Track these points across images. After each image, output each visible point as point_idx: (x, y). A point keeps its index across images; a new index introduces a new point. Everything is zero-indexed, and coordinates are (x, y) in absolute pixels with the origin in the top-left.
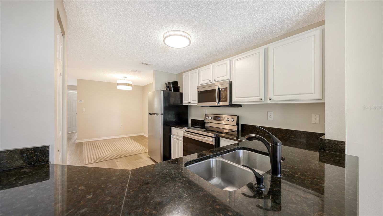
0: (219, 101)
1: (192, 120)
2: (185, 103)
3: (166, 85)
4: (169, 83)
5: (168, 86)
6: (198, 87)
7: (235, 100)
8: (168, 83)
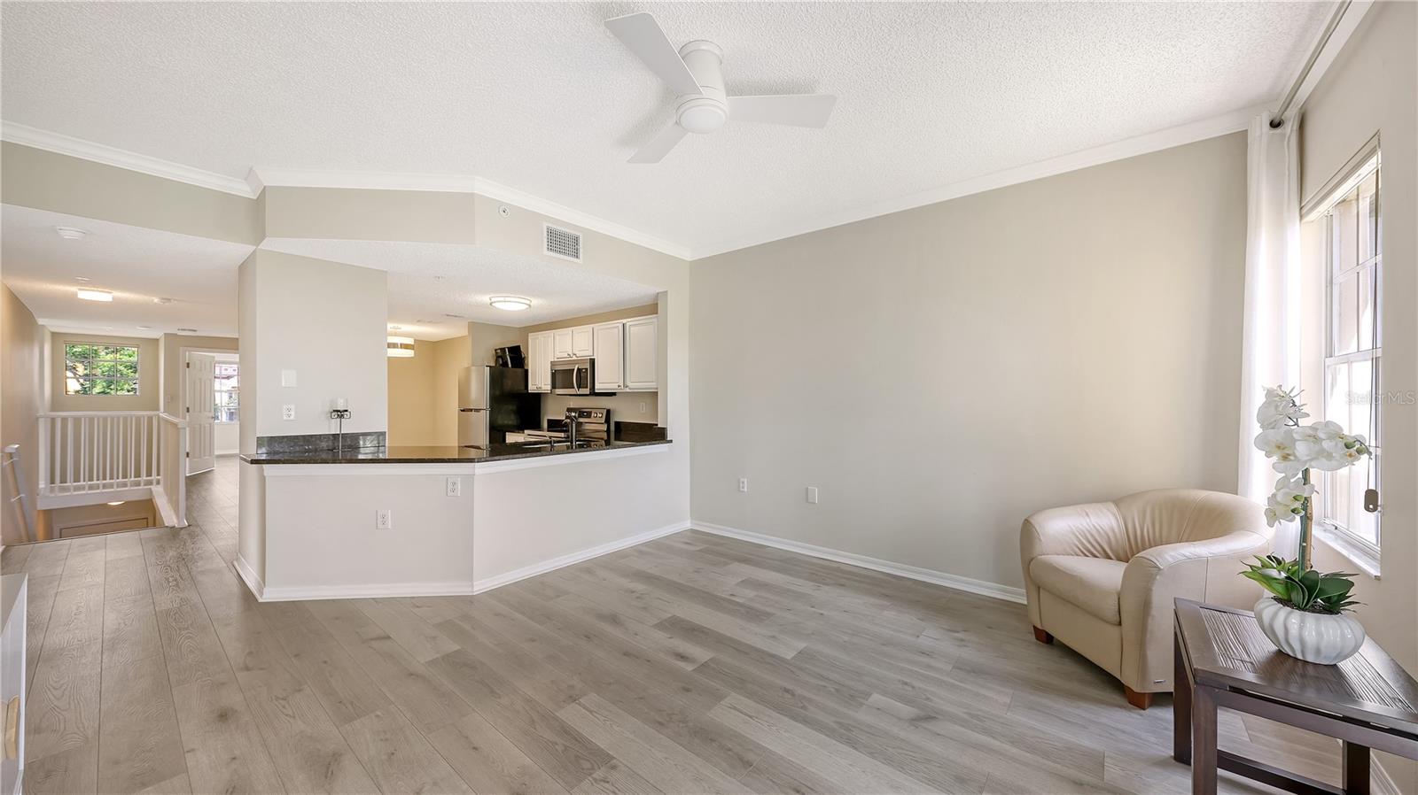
0: (579, 387)
1: (548, 420)
2: (532, 388)
3: (496, 353)
4: (503, 350)
5: (500, 355)
6: (553, 364)
7: (599, 387)
8: (501, 349)
